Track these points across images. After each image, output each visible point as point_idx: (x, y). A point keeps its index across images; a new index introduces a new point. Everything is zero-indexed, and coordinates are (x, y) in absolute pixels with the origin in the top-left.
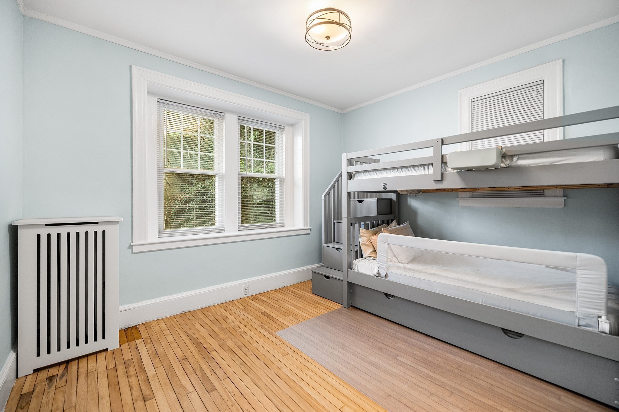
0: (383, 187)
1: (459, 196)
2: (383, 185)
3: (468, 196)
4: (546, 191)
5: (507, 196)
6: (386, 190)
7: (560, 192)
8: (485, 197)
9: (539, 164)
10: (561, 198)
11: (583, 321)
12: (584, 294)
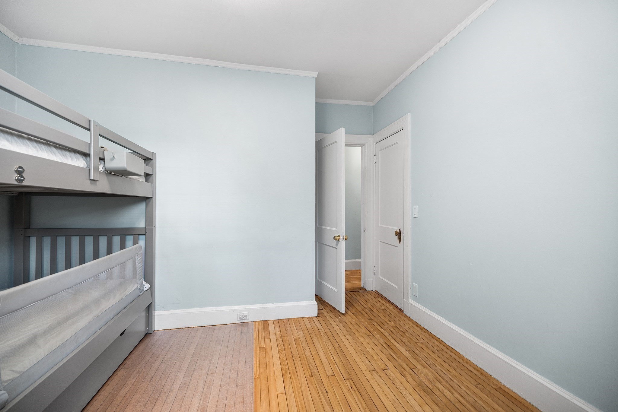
0: (17, 175)
2: (17, 171)
6: (24, 184)
11: (141, 289)
12: (139, 271)
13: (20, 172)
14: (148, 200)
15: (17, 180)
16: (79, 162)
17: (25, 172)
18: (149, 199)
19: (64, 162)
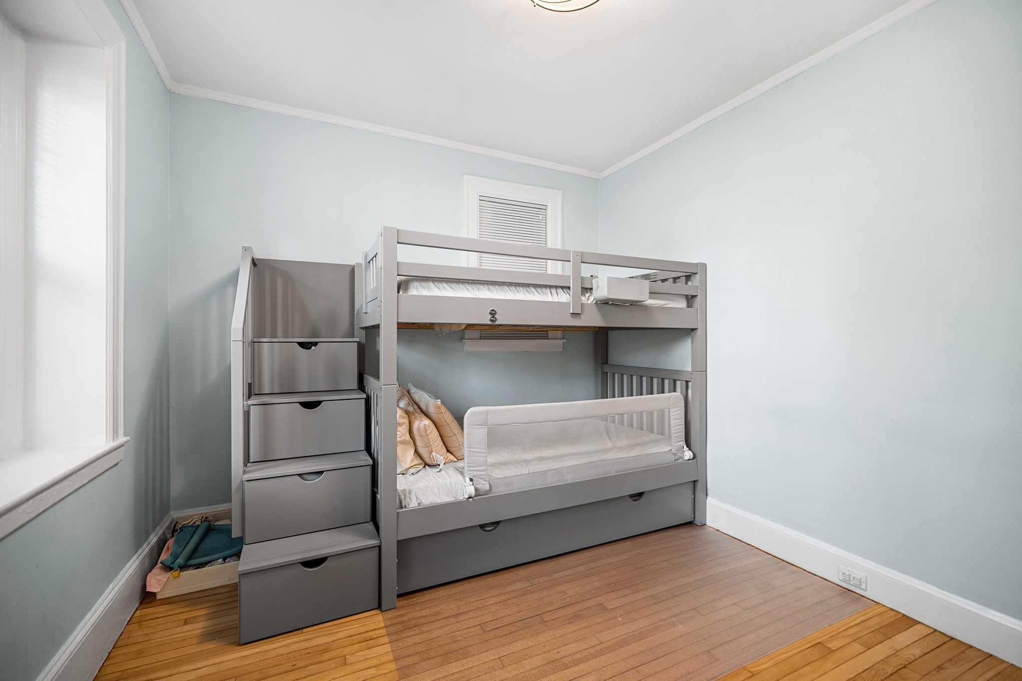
0: (490, 316)
1: (466, 337)
2: (490, 313)
3: (477, 337)
4: (549, 332)
5: (516, 338)
6: (496, 323)
7: (560, 334)
8: (495, 338)
9: (655, 305)
10: (560, 340)
11: (677, 455)
12: (675, 430)
13: (493, 313)
14: (693, 333)
15: (491, 320)
16: (563, 297)
17: (497, 314)
18: (694, 331)
19: (543, 300)
